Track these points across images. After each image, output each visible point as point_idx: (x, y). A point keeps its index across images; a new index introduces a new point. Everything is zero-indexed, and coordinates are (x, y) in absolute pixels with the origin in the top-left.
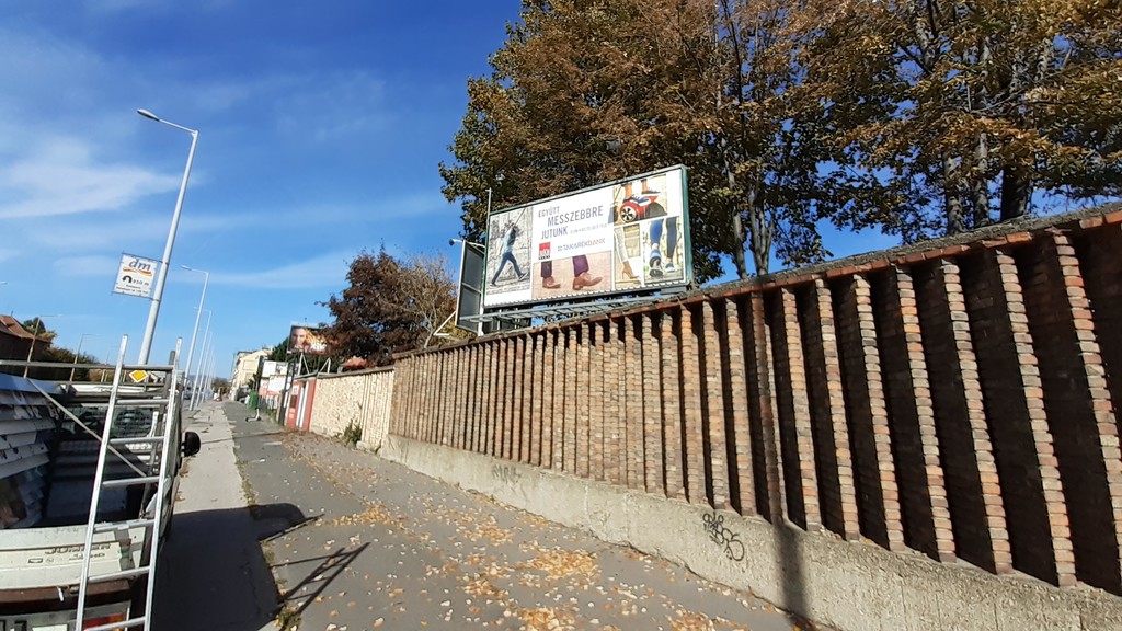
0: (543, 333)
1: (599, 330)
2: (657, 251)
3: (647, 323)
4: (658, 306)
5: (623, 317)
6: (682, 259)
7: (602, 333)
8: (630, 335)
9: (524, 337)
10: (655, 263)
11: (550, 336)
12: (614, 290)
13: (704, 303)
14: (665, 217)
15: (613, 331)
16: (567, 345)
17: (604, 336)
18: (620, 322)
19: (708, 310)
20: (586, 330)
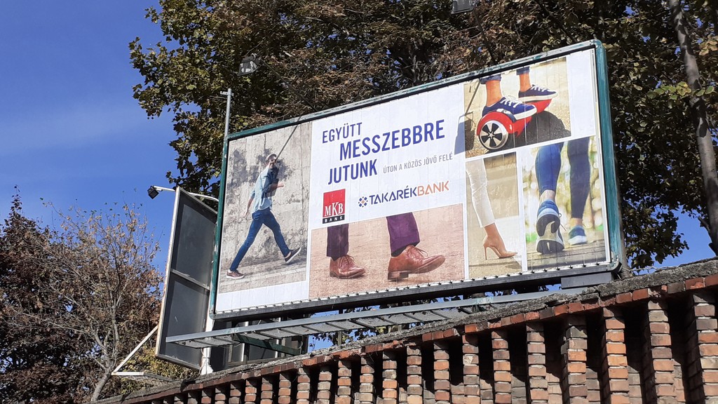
0: (332, 366)
1: (442, 360)
2: (552, 205)
3: (536, 344)
4: (558, 312)
5: (489, 332)
6: (601, 220)
7: (446, 365)
8: (502, 367)
9: (292, 375)
10: (548, 228)
11: (344, 371)
12: (467, 279)
13: (651, 305)
14: (566, 140)
15: (470, 360)
16: (378, 390)
17: (451, 370)
18: (483, 342)
19: (658, 318)
20: (415, 359)
